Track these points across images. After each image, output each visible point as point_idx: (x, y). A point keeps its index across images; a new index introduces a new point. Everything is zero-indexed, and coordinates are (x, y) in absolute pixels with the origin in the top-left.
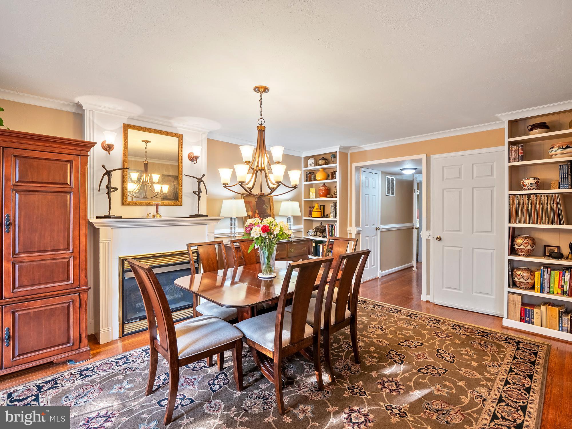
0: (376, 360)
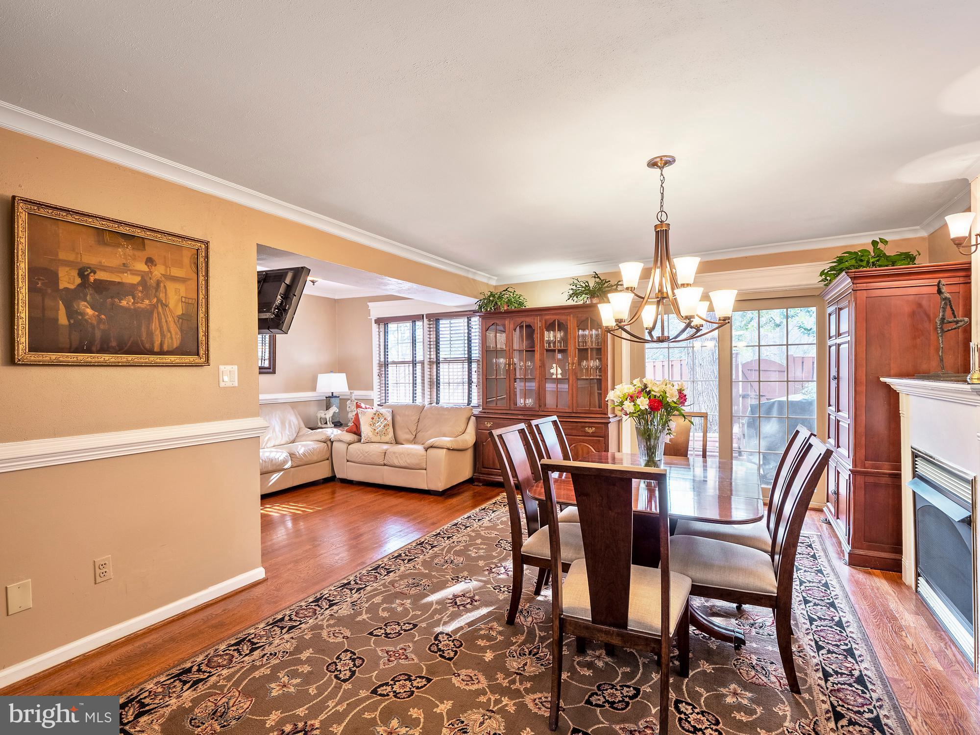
0: (481, 633)
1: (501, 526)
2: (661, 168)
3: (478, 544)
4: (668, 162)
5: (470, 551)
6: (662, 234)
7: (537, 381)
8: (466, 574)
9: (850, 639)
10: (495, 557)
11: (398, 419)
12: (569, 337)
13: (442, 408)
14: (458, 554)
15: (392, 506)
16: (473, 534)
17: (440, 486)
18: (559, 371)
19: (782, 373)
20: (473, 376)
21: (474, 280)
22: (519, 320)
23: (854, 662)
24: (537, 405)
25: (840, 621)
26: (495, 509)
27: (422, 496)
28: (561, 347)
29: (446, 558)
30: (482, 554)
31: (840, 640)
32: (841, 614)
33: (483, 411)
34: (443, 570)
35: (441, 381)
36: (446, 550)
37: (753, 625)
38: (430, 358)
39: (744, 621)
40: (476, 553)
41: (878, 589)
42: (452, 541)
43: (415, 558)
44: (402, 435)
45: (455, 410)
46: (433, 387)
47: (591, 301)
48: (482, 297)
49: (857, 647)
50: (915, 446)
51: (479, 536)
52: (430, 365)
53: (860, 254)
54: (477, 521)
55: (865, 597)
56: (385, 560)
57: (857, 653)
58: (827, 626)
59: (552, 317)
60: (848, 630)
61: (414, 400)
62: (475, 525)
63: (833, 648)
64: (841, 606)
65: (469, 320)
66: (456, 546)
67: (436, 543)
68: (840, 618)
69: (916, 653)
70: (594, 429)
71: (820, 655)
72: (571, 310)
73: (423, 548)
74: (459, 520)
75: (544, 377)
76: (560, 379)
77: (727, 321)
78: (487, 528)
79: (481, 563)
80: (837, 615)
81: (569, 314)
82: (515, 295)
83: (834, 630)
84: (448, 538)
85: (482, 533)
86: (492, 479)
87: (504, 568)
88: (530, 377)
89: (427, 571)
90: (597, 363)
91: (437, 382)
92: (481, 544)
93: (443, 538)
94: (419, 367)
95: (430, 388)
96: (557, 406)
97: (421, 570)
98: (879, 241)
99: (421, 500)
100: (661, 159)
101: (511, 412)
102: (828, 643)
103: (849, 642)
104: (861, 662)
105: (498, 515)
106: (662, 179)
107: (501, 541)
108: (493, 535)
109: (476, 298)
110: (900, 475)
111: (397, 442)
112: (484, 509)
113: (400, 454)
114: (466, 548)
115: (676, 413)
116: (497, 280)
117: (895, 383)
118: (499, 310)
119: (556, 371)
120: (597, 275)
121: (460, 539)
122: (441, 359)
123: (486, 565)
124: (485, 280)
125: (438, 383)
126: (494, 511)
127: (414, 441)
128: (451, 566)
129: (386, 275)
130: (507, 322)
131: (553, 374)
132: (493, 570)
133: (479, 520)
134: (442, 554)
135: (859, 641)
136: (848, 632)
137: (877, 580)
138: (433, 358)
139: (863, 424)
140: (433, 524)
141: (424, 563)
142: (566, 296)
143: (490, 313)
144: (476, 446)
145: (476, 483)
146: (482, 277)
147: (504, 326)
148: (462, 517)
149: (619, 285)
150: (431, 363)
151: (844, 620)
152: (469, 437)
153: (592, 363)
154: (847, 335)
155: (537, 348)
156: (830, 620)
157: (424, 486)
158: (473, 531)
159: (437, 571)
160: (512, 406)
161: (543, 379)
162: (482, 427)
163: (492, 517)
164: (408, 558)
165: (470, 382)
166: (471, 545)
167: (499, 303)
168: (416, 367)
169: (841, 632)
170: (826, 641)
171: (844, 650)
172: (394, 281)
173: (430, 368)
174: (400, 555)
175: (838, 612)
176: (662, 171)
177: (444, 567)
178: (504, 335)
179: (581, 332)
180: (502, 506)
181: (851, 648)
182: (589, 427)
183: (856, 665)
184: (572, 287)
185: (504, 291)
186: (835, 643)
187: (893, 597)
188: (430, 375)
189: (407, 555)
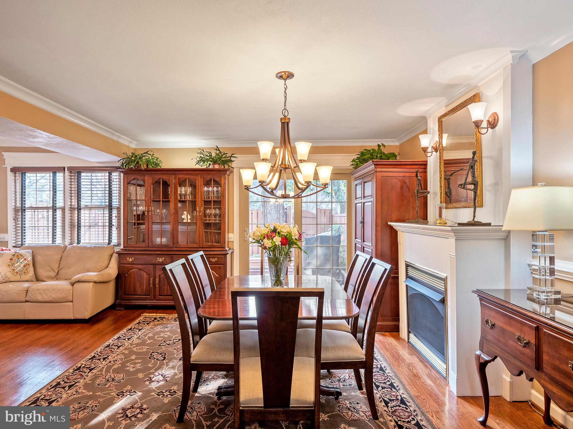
1: (149, 341)
2: (285, 80)
3: (133, 360)
4: (290, 76)
5: (128, 366)
6: (285, 125)
7: (171, 224)
8: (129, 387)
9: (389, 377)
10: (151, 368)
11: (39, 258)
12: (197, 192)
13: (85, 248)
14: (116, 371)
15: (38, 339)
16: (127, 352)
17: (87, 315)
18: (189, 217)
19: (314, 219)
20: (113, 221)
21: (118, 142)
22: (157, 177)
23: (396, 391)
24: (172, 243)
25: (381, 367)
26: (140, 328)
27: (67, 326)
28: (190, 198)
29: (107, 377)
30: (139, 367)
31: (385, 379)
32: (380, 363)
33: (124, 249)
34: (107, 389)
35: (82, 224)
36: (104, 370)
37: (339, 380)
38: (71, 205)
39: (334, 379)
40: (134, 367)
41: (391, 344)
42: (108, 361)
43: (76, 383)
44: (42, 273)
45: (96, 249)
46: (74, 230)
47: (214, 166)
48: (125, 156)
49: (394, 381)
50: (407, 260)
51: (132, 352)
52: (71, 211)
53: (372, 151)
54: (127, 340)
55: (387, 350)
56: (44, 391)
57: (395, 385)
58: (376, 372)
59: (184, 176)
60: (387, 371)
61: (54, 241)
62: (126, 344)
63: (384, 385)
64: (379, 358)
65: (110, 174)
66: (113, 365)
67: (93, 366)
68: (380, 365)
69: (420, 378)
70: (216, 259)
71: (379, 391)
72: (199, 172)
73: (81, 373)
74: (110, 341)
75: (177, 221)
76: (189, 223)
77: (327, 186)
78: (138, 345)
79: (140, 375)
80: (379, 364)
81: (198, 175)
82: (153, 157)
83: (380, 374)
84: (104, 359)
85: (135, 349)
86: (134, 304)
87: (162, 375)
88: (165, 221)
89: (91, 393)
90: (218, 211)
91: (78, 225)
92: (136, 359)
93: (99, 360)
94: (59, 213)
95: (71, 231)
96: (187, 243)
97: (84, 393)
98: (381, 145)
99: (68, 329)
100: (285, 73)
101: (149, 249)
102: (380, 382)
103: (390, 379)
104: (399, 390)
105: (144, 332)
106: (285, 87)
107: (152, 354)
108: (145, 350)
109: (119, 156)
110: (398, 277)
111: (38, 279)
112: (131, 329)
113: (44, 290)
114: (124, 365)
115: (295, 246)
116: (136, 144)
117: (396, 225)
118: (139, 168)
119: (186, 217)
120: (218, 148)
121: (116, 357)
122: (82, 206)
123: (146, 376)
124: (127, 143)
125: (79, 227)
126: (140, 330)
127: (57, 277)
128: (113, 383)
129: (38, 129)
130: (146, 178)
131: (184, 219)
132: (153, 379)
133: (129, 339)
134: (102, 374)
135: (394, 378)
136: (387, 373)
137: (389, 338)
138: (75, 205)
139: (380, 249)
140: (86, 349)
141: (86, 386)
142: (195, 161)
143: (131, 169)
144: (119, 278)
145: (118, 309)
146: (124, 141)
147: (144, 181)
148: (112, 339)
149: (232, 157)
150: (72, 209)
151: (383, 366)
152: (113, 271)
153: (213, 212)
154: (371, 197)
155: (172, 199)
156: (376, 368)
157: (71, 317)
158: (126, 349)
159: (101, 390)
160: (150, 243)
161: (176, 223)
162: (124, 262)
163: (140, 334)
164: (68, 384)
165: (110, 226)
166: (127, 362)
167: (140, 163)
168: (56, 212)
169: (384, 374)
170: (379, 381)
171: (389, 385)
172: (45, 134)
173: (71, 214)
174: (59, 384)
175: (378, 362)
176: (285, 82)
177: (107, 386)
178: (143, 188)
179: (206, 189)
180: (146, 324)
181: (392, 383)
182: (213, 258)
183: (397, 392)
184: (199, 155)
185: (145, 153)
186: (383, 382)
187: (399, 347)
188: (71, 219)
189: (67, 382)
